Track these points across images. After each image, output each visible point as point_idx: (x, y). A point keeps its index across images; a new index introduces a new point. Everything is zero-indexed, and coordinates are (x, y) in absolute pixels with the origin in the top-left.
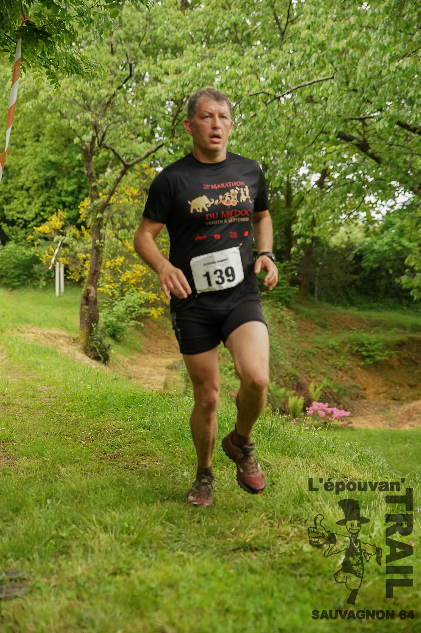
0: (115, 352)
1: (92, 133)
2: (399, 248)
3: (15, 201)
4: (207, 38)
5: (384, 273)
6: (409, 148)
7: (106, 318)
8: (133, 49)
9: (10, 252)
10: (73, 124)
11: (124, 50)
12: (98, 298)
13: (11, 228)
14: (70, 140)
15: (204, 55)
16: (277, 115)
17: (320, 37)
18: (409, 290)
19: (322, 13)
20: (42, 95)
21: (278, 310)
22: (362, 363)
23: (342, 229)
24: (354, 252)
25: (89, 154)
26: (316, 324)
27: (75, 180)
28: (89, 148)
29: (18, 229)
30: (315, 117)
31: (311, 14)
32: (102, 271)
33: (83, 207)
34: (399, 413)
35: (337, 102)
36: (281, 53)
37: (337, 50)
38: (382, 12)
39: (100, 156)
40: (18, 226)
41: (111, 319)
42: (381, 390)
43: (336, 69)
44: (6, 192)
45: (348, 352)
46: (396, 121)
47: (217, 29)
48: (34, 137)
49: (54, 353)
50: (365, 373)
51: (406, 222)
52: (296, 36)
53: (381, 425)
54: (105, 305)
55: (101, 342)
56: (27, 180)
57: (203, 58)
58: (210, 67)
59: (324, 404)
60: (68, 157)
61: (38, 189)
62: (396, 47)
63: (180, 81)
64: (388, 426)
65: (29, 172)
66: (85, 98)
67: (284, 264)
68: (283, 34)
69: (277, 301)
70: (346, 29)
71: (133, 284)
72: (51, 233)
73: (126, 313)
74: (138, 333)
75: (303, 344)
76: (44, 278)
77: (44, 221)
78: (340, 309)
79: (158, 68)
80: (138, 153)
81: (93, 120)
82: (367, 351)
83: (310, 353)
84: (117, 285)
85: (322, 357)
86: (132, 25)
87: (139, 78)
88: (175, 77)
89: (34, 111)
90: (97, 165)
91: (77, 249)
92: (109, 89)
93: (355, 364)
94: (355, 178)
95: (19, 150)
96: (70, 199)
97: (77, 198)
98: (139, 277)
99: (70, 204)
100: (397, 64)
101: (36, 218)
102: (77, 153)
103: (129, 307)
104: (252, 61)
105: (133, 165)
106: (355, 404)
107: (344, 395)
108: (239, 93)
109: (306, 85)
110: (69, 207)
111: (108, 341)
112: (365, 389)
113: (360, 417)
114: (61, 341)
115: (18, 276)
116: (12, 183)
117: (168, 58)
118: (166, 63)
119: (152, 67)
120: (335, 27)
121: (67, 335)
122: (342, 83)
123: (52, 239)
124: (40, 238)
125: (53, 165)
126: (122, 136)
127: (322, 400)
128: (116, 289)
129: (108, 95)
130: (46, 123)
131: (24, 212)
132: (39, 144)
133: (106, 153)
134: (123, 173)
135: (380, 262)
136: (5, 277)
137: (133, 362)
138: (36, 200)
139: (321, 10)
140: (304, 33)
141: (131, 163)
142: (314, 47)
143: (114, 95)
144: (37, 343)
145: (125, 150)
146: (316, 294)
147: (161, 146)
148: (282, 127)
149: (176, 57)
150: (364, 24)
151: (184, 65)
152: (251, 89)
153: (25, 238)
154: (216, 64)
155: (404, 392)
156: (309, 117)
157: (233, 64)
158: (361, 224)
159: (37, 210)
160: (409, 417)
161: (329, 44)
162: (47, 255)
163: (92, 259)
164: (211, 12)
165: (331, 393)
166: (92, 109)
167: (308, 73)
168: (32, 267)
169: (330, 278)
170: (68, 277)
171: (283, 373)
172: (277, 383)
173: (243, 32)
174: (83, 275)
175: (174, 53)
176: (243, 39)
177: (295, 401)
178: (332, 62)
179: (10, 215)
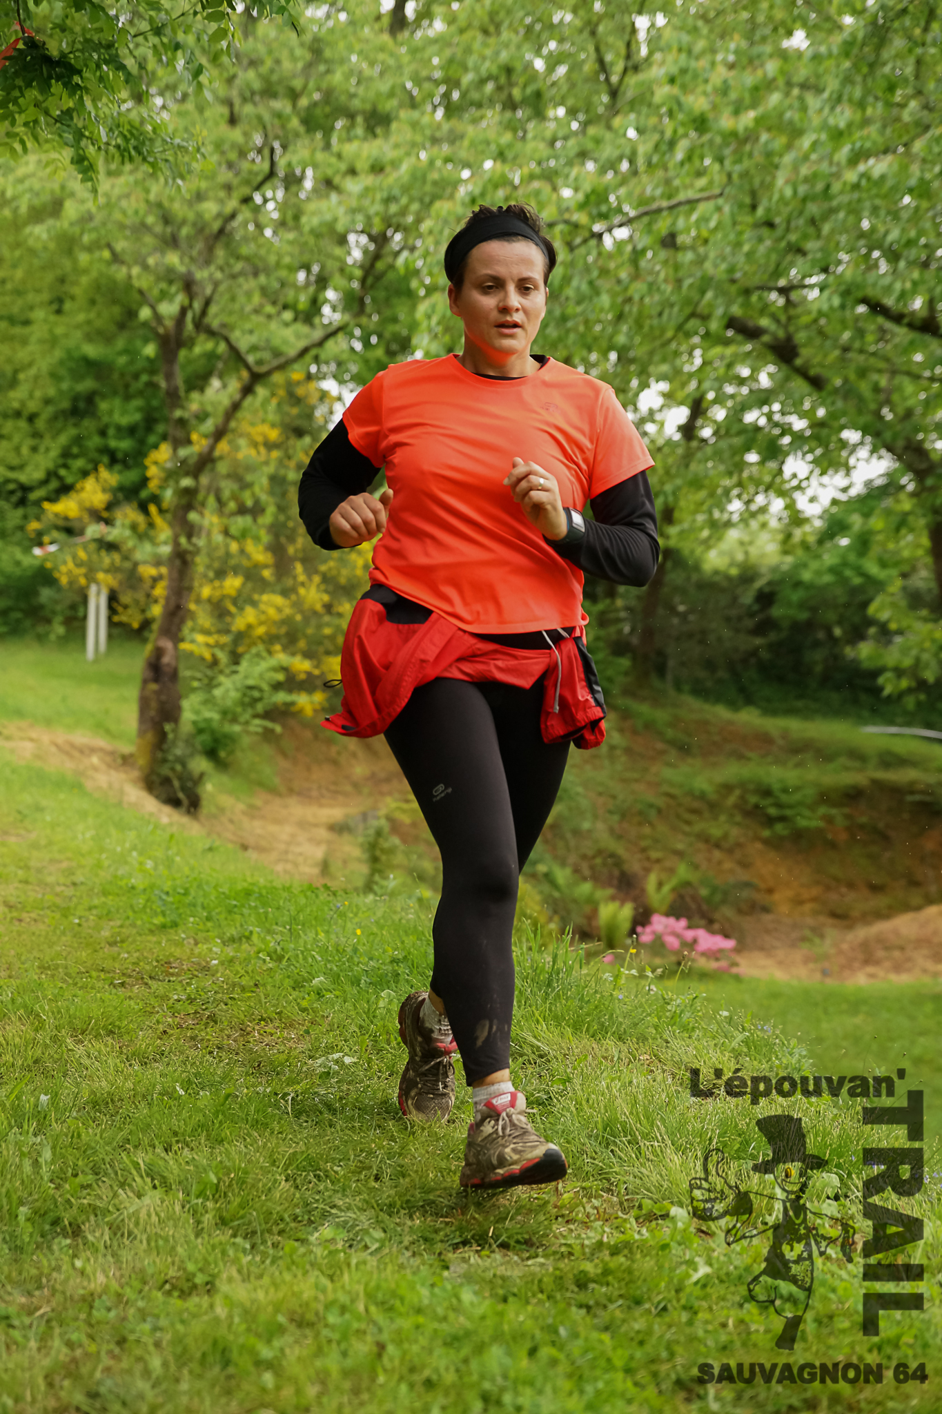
0: (213, 788)
1: (181, 299)
2: (857, 581)
4: (447, 96)
5: (821, 635)
6: (887, 359)
8: (279, 115)
10: (139, 277)
11: (259, 118)
12: (182, 666)
14: (131, 314)
15: (438, 134)
16: (595, 273)
17: (698, 102)
18: (876, 673)
19: (703, 53)
20: (71, 210)
22: (766, 833)
23: (733, 535)
24: (759, 584)
25: (171, 343)
26: (667, 741)
27: (137, 402)
28: (173, 333)
29: (7, 505)
30: (679, 282)
31: (680, 50)
32: (192, 606)
33: (156, 463)
34: (845, 946)
35: (728, 250)
36: (608, 136)
37: (734, 134)
38: (835, 50)
39: (198, 350)
40: (7, 498)
41: (210, 715)
42: (807, 894)
43: (729, 176)
45: (736, 806)
46: (860, 294)
47: (467, 79)
48: (51, 302)
49: (77, 786)
50: (772, 854)
51: (877, 523)
52: (642, 101)
53: (802, 971)
54: (195, 684)
55: (184, 765)
56: (31, 396)
57: (435, 141)
58: (447, 160)
59: (678, 918)
60: (126, 351)
61: (55, 418)
62: (865, 132)
63: (381, 189)
64: (818, 976)
65: (36, 378)
66: (166, 219)
67: (600, 606)
68: (614, 93)
70: (756, 89)
71: (260, 638)
72: (80, 519)
73: (242, 704)
74: (268, 750)
75: (637, 787)
76: (60, 618)
77: (65, 489)
78: (722, 713)
79: (333, 160)
80: (284, 349)
81: (182, 269)
82: (779, 806)
83: (651, 806)
84: (225, 639)
85: (678, 816)
86: (278, 62)
87: (292, 181)
88: (367, 180)
89: (52, 246)
90: (190, 370)
91: (138, 556)
92: (221, 202)
93: (750, 833)
94: (763, 421)
95: (18, 330)
96: (125, 445)
97: (142, 442)
98: (275, 623)
99: (126, 455)
101: (45, 482)
102: (146, 341)
103: (251, 688)
104: (542, 150)
105: (269, 373)
106: (747, 922)
107: (724, 901)
109: (659, 211)
110: (123, 462)
111: (200, 764)
112: (770, 891)
113: (756, 953)
114: (95, 760)
115: (5, 613)
117: (356, 137)
118: (350, 149)
119: (320, 156)
120: (731, 82)
121: (109, 748)
122: (741, 206)
123: (81, 533)
124: (57, 528)
125: (91, 366)
126: (248, 309)
127: (675, 911)
128: (222, 647)
129: (219, 215)
130: (78, 271)
131: (21, 467)
132: (61, 318)
133: (209, 345)
134: (247, 390)
135: (814, 610)
137: (253, 812)
138: (47, 441)
139: (701, 45)
141: (263, 369)
142: (683, 124)
143: (233, 216)
144: (38, 763)
145: (253, 339)
146: (669, 677)
147: (334, 334)
148: (605, 300)
149: (375, 136)
150: (795, 79)
151: (391, 155)
153: (21, 528)
154: (463, 154)
155: (857, 901)
156: (666, 281)
157: (501, 156)
158: (774, 523)
159: (51, 465)
160: (867, 956)
161: (716, 119)
162: (71, 565)
163: (171, 579)
164: (456, 40)
165: (694, 898)
166: (183, 244)
167: (668, 182)
168: (36, 593)
169: (702, 642)
170: (116, 619)
171: (588, 847)
172: (576, 871)
173: (525, 86)
174: (149, 615)
175: (370, 130)
176: (525, 102)
177: (615, 913)
178: (721, 160)
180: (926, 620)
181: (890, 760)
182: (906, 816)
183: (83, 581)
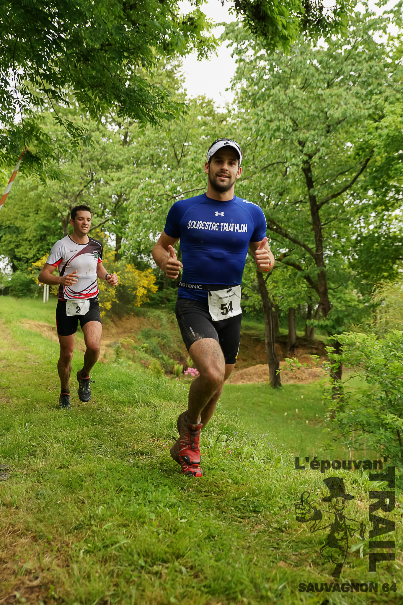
3: (22, 247)
4: (137, 161)
8: (94, 165)
9: (18, 276)
10: (58, 205)
11: (89, 165)
13: (19, 262)
14: (56, 214)
20: (41, 188)
21: (171, 315)
25: (66, 222)
29: (23, 263)
31: (194, 152)
34: (236, 375)
36: (177, 172)
40: (23, 261)
44: (16, 242)
47: (142, 158)
48: (35, 211)
49: (40, 336)
52: (186, 163)
56: (30, 236)
57: (134, 173)
58: (137, 178)
60: (54, 224)
61: (36, 241)
63: (120, 185)
65: (31, 231)
66: (65, 191)
68: (179, 162)
69: (170, 310)
76: (37, 292)
77: (38, 259)
79: (108, 177)
87: (98, 181)
88: (117, 183)
89: (35, 197)
92: (79, 187)
95: (26, 219)
100: (240, 183)
101: (33, 257)
102: (59, 222)
104: (161, 176)
108: (153, 193)
114: (45, 329)
115: (22, 290)
116: (21, 237)
117: (114, 171)
118: (112, 175)
119: (105, 176)
121: (49, 326)
124: (36, 269)
125: (45, 228)
129: (78, 190)
130: (42, 203)
131: (27, 254)
132: (38, 215)
136: (14, 290)
138: (34, 247)
139: (200, 151)
140: (190, 163)
142: (195, 171)
143: (82, 190)
144: (30, 330)
147: (107, 220)
149: (118, 171)
151: (123, 176)
152: (159, 192)
153: (27, 269)
154: (140, 176)
157: (150, 177)
159: (34, 253)
160: (242, 377)
164: (139, 148)
166: (69, 197)
167: (191, 185)
168: (30, 286)
170: (51, 292)
171: (172, 351)
172: (169, 356)
173: (157, 159)
175: (117, 169)
176: (156, 163)
177: (178, 367)
178: (205, 180)
179: (18, 255)
180: (256, 294)
182: (252, 342)
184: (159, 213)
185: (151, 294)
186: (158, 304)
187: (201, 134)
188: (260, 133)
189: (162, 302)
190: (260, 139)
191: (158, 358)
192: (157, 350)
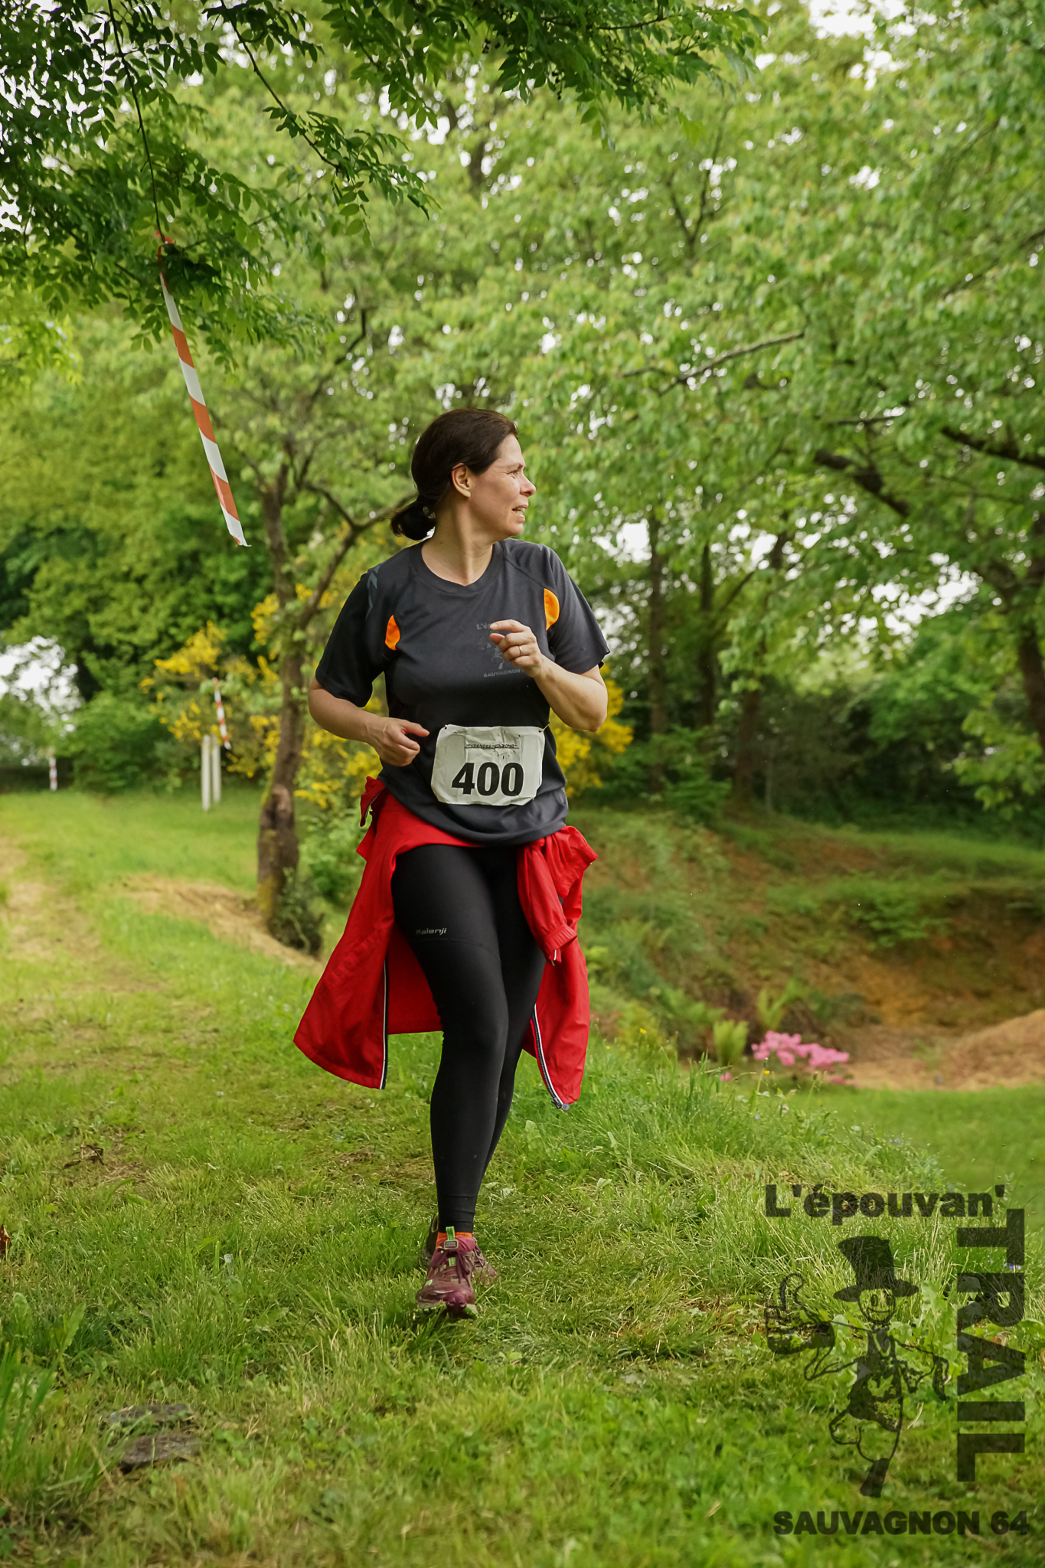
0: (332, 929)
1: (281, 457)
2: (950, 696)
3: (114, 606)
5: (916, 750)
6: (965, 483)
7: (314, 856)
8: (369, 278)
9: (102, 715)
10: (242, 440)
11: (349, 281)
12: (297, 812)
13: (104, 662)
16: (683, 417)
17: (774, 249)
18: (972, 788)
19: (777, 197)
21: (688, 832)
22: (872, 947)
23: (826, 657)
24: (850, 705)
26: (770, 861)
28: (275, 491)
29: (120, 664)
30: (765, 420)
31: (754, 199)
32: (305, 754)
33: (262, 616)
34: (955, 1054)
35: (811, 389)
36: (688, 282)
37: (811, 278)
38: (905, 192)
39: (299, 506)
40: (120, 658)
41: (326, 858)
42: (914, 1004)
43: (808, 318)
44: (91, 587)
45: (841, 921)
46: (939, 425)
47: (550, 234)
48: (153, 466)
49: (203, 934)
50: (879, 967)
51: (965, 640)
52: (722, 244)
53: (915, 1081)
54: (311, 828)
55: (304, 907)
56: (139, 560)
59: (791, 1034)
61: (163, 579)
62: (936, 269)
63: (473, 345)
64: (930, 1084)
65: (142, 541)
66: (265, 382)
67: (699, 734)
68: (691, 240)
69: (684, 814)
70: (829, 232)
72: (192, 674)
75: (743, 907)
76: (176, 770)
77: (177, 646)
78: (822, 830)
79: (424, 319)
80: (382, 500)
81: (284, 431)
82: (882, 919)
83: (758, 925)
84: (338, 784)
85: (785, 934)
87: (380, 338)
88: (460, 337)
89: (155, 412)
90: (291, 525)
91: (250, 707)
92: (317, 364)
93: (856, 947)
94: (852, 549)
95: (123, 496)
96: (232, 599)
97: (247, 596)
99: (233, 609)
100: (941, 305)
101: (159, 641)
102: (250, 500)
104: (626, 300)
105: (369, 525)
106: (857, 1034)
107: (834, 1015)
108: (601, 370)
109: (742, 353)
110: (230, 616)
111: (320, 906)
112: (878, 1003)
113: (868, 1064)
114: (218, 907)
115: (121, 767)
116: (105, 566)
117: (445, 296)
118: (440, 307)
119: (411, 315)
120: (805, 228)
121: (231, 894)
122: (822, 347)
123: (196, 686)
124: (169, 683)
125: (196, 526)
126: (347, 463)
127: (788, 1026)
128: (335, 793)
129: (315, 378)
130: (179, 436)
131: (134, 629)
132: (163, 481)
133: (311, 501)
134: (349, 543)
135: (908, 727)
136: (93, 768)
138: (158, 603)
139: (774, 191)
140: (739, 241)
141: (364, 522)
142: (761, 271)
143: (329, 377)
144: (165, 913)
145: (352, 493)
146: (768, 798)
148: (695, 443)
149: (462, 293)
150: (867, 218)
151: (479, 311)
152: (625, 363)
153: (135, 685)
154: (549, 307)
155: (964, 1008)
156: (752, 420)
157: (586, 307)
158: (864, 644)
159: (161, 625)
160: (977, 1062)
161: (793, 264)
162: (185, 719)
163: (283, 728)
164: (536, 197)
165: (804, 1013)
166: (282, 406)
167: (748, 326)
168: (152, 747)
169: (799, 762)
170: (231, 769)
171: (699, 969)
172: (688, 991)
173: (605, 238)
174: (263, 763)
175: (457, 288)
176: (606, 253)
177: (730, 1031)
178: (800, 303)
179: (103, 635)
180: (1018, 733)
181: (988, 869)
182: (1007, 923)
183: (197, 734)
184: (629, 441)
185: (607, 759)
186: (633, 793)
187: (774, 126)
188: (1011, 102)
189: (652, 785)
190: (1011, 128)
191: (647, 1000)
192: (641, 970)
